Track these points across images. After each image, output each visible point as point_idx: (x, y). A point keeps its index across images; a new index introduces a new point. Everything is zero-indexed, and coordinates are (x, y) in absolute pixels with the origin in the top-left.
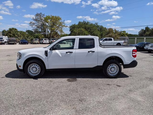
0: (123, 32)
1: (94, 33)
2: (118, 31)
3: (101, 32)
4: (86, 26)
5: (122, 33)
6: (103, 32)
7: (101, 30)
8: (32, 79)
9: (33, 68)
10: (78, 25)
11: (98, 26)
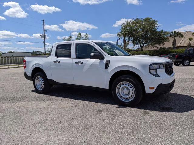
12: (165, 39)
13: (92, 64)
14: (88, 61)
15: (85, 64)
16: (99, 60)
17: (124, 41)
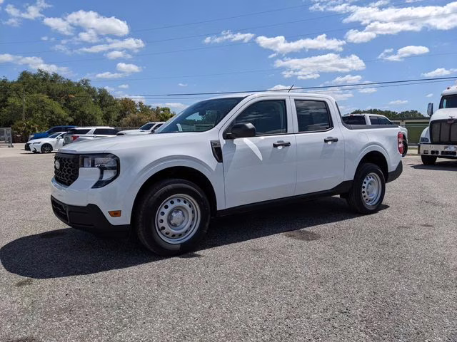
0: (163, 110)
1: (81, 109)
2: (150, 107)
3: (105, 108)
4: (52, 87)
5: (162, 112)
6: (110, 108)
7: (104, 103)
8: (177, 259)
9: (174, 214)
10: (18, 82)
11: (91, 91)
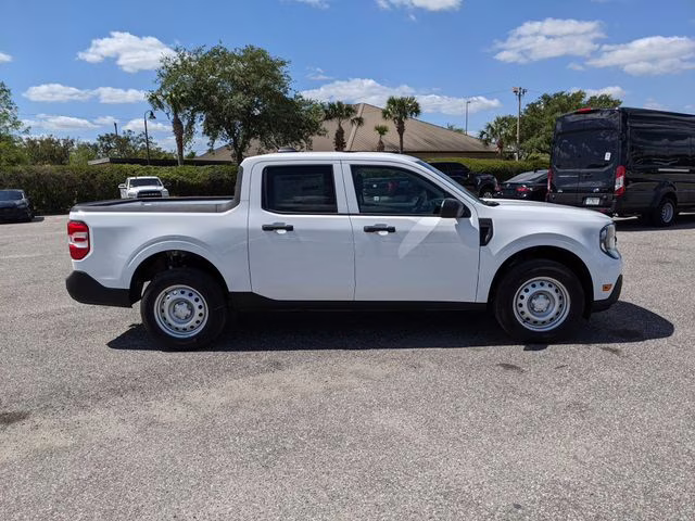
12: (314, 128)
13: (432, 232)
14: (414, 223)
15: (406, 232)
16: (453, 221)
17: (177, 123)
